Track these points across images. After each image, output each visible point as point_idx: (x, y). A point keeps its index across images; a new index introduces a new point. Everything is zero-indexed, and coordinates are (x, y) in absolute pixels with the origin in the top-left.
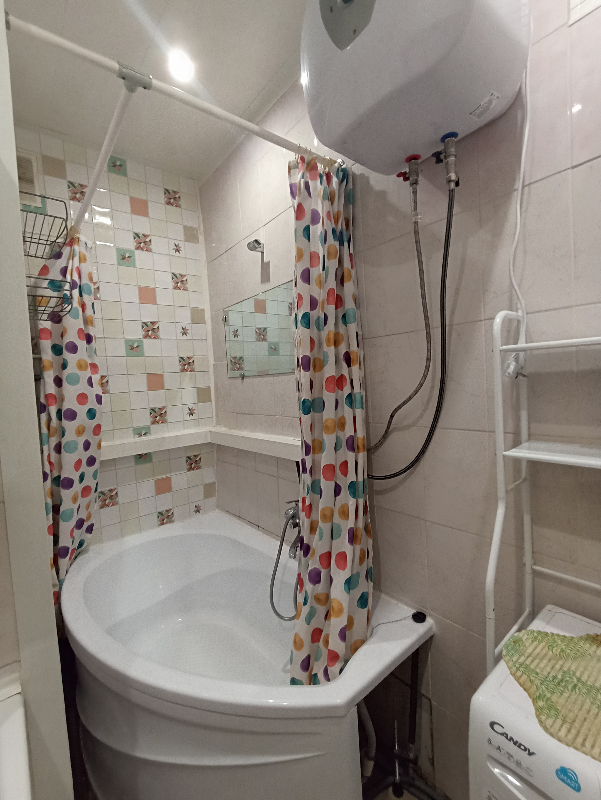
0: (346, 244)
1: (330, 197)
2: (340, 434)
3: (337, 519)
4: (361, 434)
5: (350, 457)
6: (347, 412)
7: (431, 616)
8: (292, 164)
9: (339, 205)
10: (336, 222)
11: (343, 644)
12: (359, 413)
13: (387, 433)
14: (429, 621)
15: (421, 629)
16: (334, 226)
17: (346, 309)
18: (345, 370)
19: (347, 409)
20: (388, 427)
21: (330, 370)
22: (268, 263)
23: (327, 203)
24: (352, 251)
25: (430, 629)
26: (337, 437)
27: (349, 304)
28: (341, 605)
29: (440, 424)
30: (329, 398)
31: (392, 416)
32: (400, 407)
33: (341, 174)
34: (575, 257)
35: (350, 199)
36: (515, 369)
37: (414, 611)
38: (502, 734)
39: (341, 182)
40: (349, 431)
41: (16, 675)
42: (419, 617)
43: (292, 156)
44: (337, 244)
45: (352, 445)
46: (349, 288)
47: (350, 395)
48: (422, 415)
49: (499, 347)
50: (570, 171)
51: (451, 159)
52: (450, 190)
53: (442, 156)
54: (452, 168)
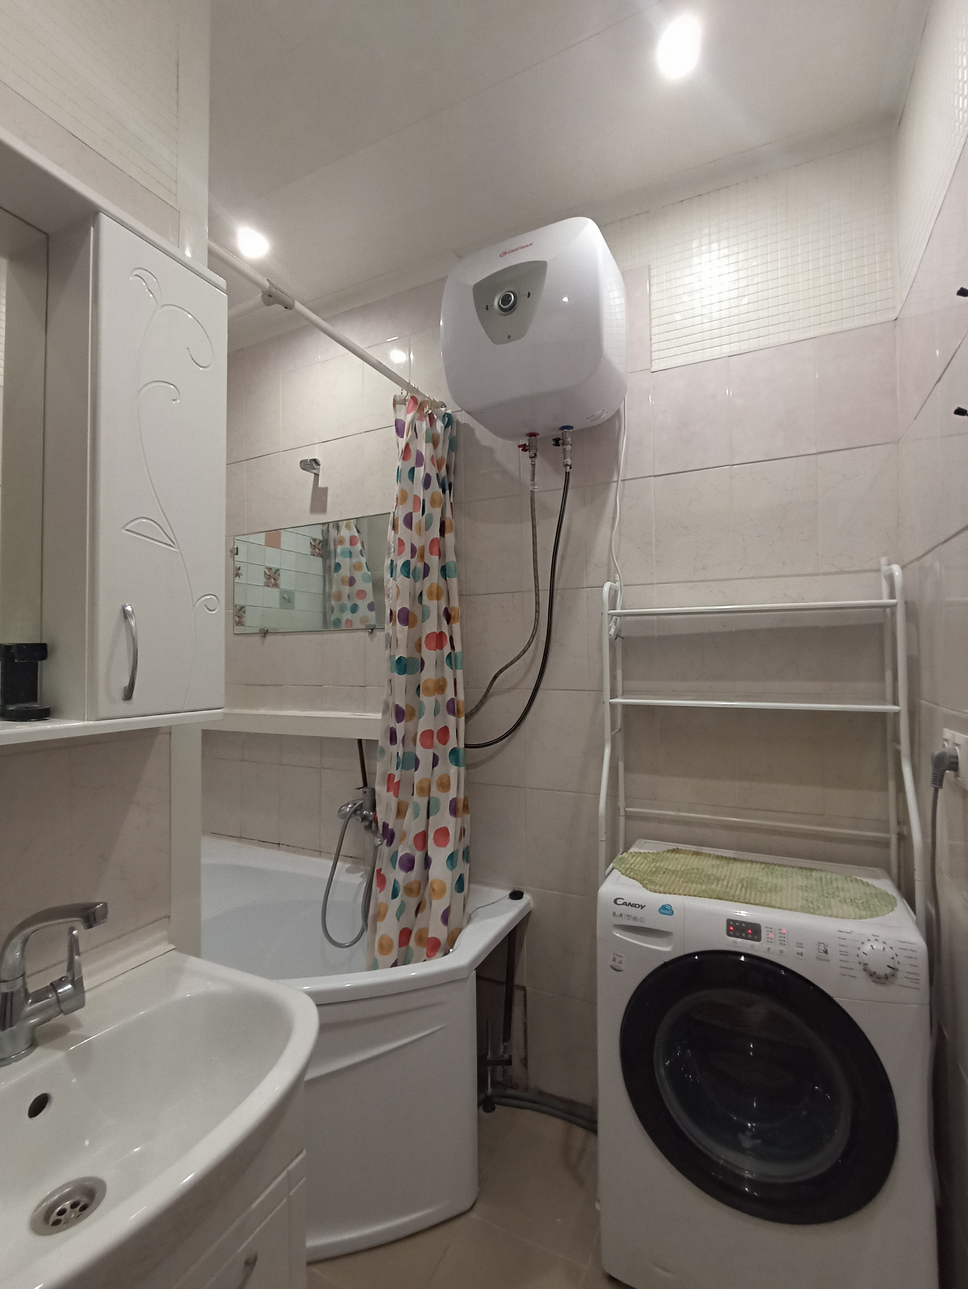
0: (447, 492)
1: (434, 440)
2: (439, 697)
3: (435, 792)
4: (461, 697)
5: (451, 721)
6: (448, 673)
7: (528, 892)
8: (398, 399)
9: (442, 451)
10: (439, 468)
11: (445, 928)
12: (460, 673)
13: (485, 696)
14: (527, 897)
15: (520, 904)
16: (437, 472)
17: (447, 561)
18: (445, 629)
19: (447, 668)
20: (488, 690)
21: (431, 626)
22: (326, 489)
23: (431, 445)
24: (452, 501)
25: (528, 904)
26: (436, 702)
27: (451, 558)
28: (444, 884)
29: (543, 685)
30: (429, 655)
31: (495, 677)
32: (501, 672)
33: (447, 419)
34: (656, 545)
35: (453, 446)
36: (615, 631)
37: (509, 892)
38: (623, 904)
39: (446, 427)
40: (449, 694)
41: (165, 933)
42: (516, 895)
43: (397, 390)
44: (440, 491)
45: (452, 708)
46: (450, 537)
47: (449, 655)
48: (525, 677)
49: (607, 611)
50: (652, 478)
51: (568, 448)
52: (566, 472)
53: (561, 442)
54: (568, 455)
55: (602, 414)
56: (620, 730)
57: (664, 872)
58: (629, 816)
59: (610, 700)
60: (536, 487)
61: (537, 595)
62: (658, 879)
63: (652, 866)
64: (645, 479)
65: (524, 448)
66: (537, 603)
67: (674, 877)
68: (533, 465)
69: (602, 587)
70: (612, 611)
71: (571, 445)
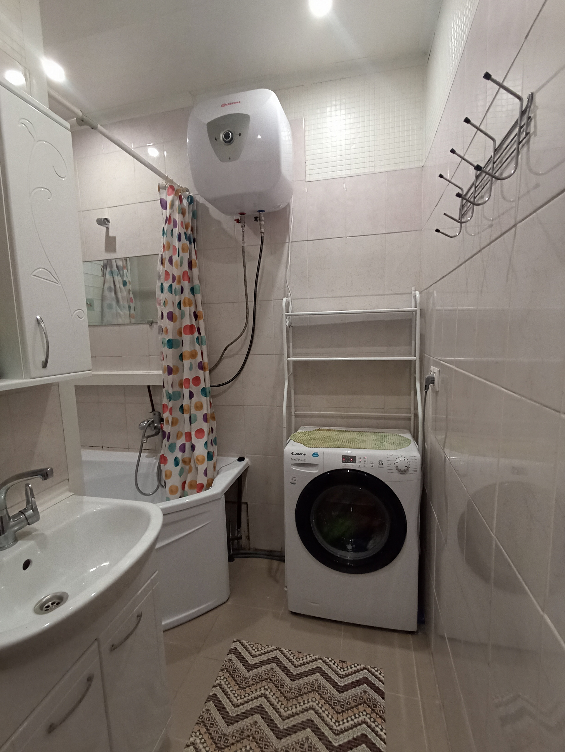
0: (193, 244)
1: (182, 212)
2: (193, 361)
3: (193, 411)
4: (206, 360)
5: (201, 373)
6: (198, 347)
7: (247, 457)
8: (161, 186)
9: (188, 218)
10: (187, 228)
11: (206, 478)
12: (204, 348)
13: (221, 359)
14: (246, 460)
15: (243, 463)
16: (185, 231)
17: (194, 285)
18: (194, 322)
19: (197, 345)
20: (222, 356)
21: (187, 321)
22: (114, 238)
23: (181, 215)
24: (196, 248)
25: (247, 463)
26: (191, 363)
27: (196, 282)
28: (204, 457)
29: (251, 353)
30: (187, 338)
31: (226, 349)
32: (229, 346)
33: (190, 199)
35: (194, 215)
36: (289, 323)
37: (237, 458)
38: (296, 454)
39: (190, 204)
40: (199, 359)
42: (241, 459)
43: (160, 180)
44: (188, 242)
45: (201, 366)
46: (195, 270)
47: (198, 338)
48: (241, 349)
49: (285, 313)
50: (306, 242)
51: (263, 223)
52: (262, 237)
53: (258, 219)
54: (262, 226)
55: (280, 205)
56: (292, 374)
57: (314, 439)
58: (296, 416)
59: (287, 359)
60: (245, 244)
61: (247, 304)
62: (311, 442)
63: (308, 437)
64: (303, 242)
65: (238, 221)
66: (247, 309)
67: (318, 441)
68: (243, 232)
69: (282, 300)
70: (287, 313)
71: (264, 221)
